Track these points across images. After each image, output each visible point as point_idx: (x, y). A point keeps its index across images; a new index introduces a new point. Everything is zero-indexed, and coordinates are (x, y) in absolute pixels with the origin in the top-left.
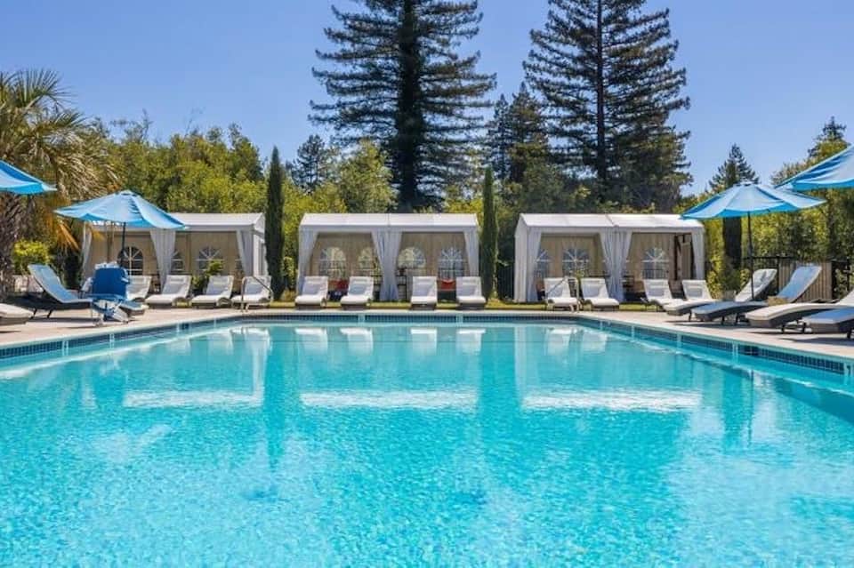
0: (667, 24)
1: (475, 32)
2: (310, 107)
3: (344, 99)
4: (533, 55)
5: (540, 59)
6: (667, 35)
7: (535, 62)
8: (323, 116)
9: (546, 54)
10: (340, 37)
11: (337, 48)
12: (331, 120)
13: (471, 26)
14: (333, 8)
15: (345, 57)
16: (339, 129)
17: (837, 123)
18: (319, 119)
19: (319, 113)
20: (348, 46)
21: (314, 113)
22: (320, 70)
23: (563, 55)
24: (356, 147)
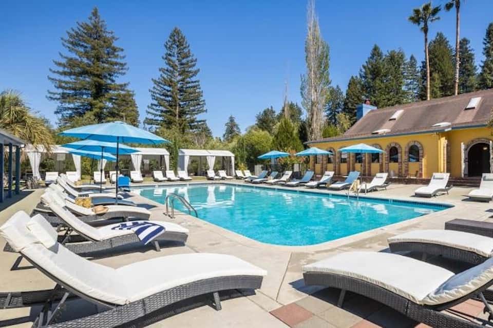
0: (199, 85)
1: (124, 74)
2: (47, 92)
3: (65, 91)
4: (154, 88)
5: (157, 90)
6: (200, 88)
7: (155, 90)
8: (54, 97)
9: (159, 88)
10: (59, 64)
11: (61, 69)
12: (58, 99)
13: (123, 71)
14: (60, 54)
15: (65, 73)
16: (62, 103)
18: (51, 98)
19: (52, 96)
20: (66, 70)
21: (49, 95)
22: (52, 77)
23: (165, 89)
24: (70, 112)
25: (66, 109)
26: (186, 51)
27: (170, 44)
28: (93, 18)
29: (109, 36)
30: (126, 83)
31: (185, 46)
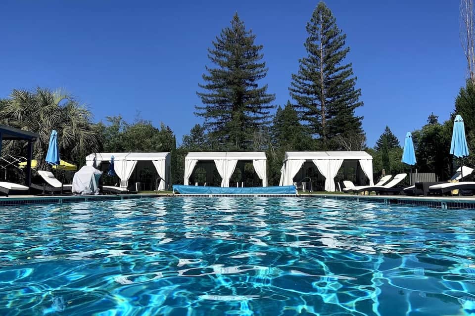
0: (351, 70)
2: (195, 108)
3: (209, 105)
4: (293, 84)
5: (296, 86)
6: (352, 74)
7: (293, 88)
8: (200, 113)
9: (298, 84)
11: (207, 83)
12: (203, 114)
13: (264, 73)
15: (210, 87)
16: (207, 119)
17: (434, 115)
18: (198, 114)
20: (211, 82)
21: (196, 111)
22: (200, 92)
23: (305, 85)
24: (215, 127)
25: (211, 124)
26: (331, 28)
27: (312, 24)
28: (235, 22)
29: (248, 36)
30: (264, 86)
31: (331, 22)
